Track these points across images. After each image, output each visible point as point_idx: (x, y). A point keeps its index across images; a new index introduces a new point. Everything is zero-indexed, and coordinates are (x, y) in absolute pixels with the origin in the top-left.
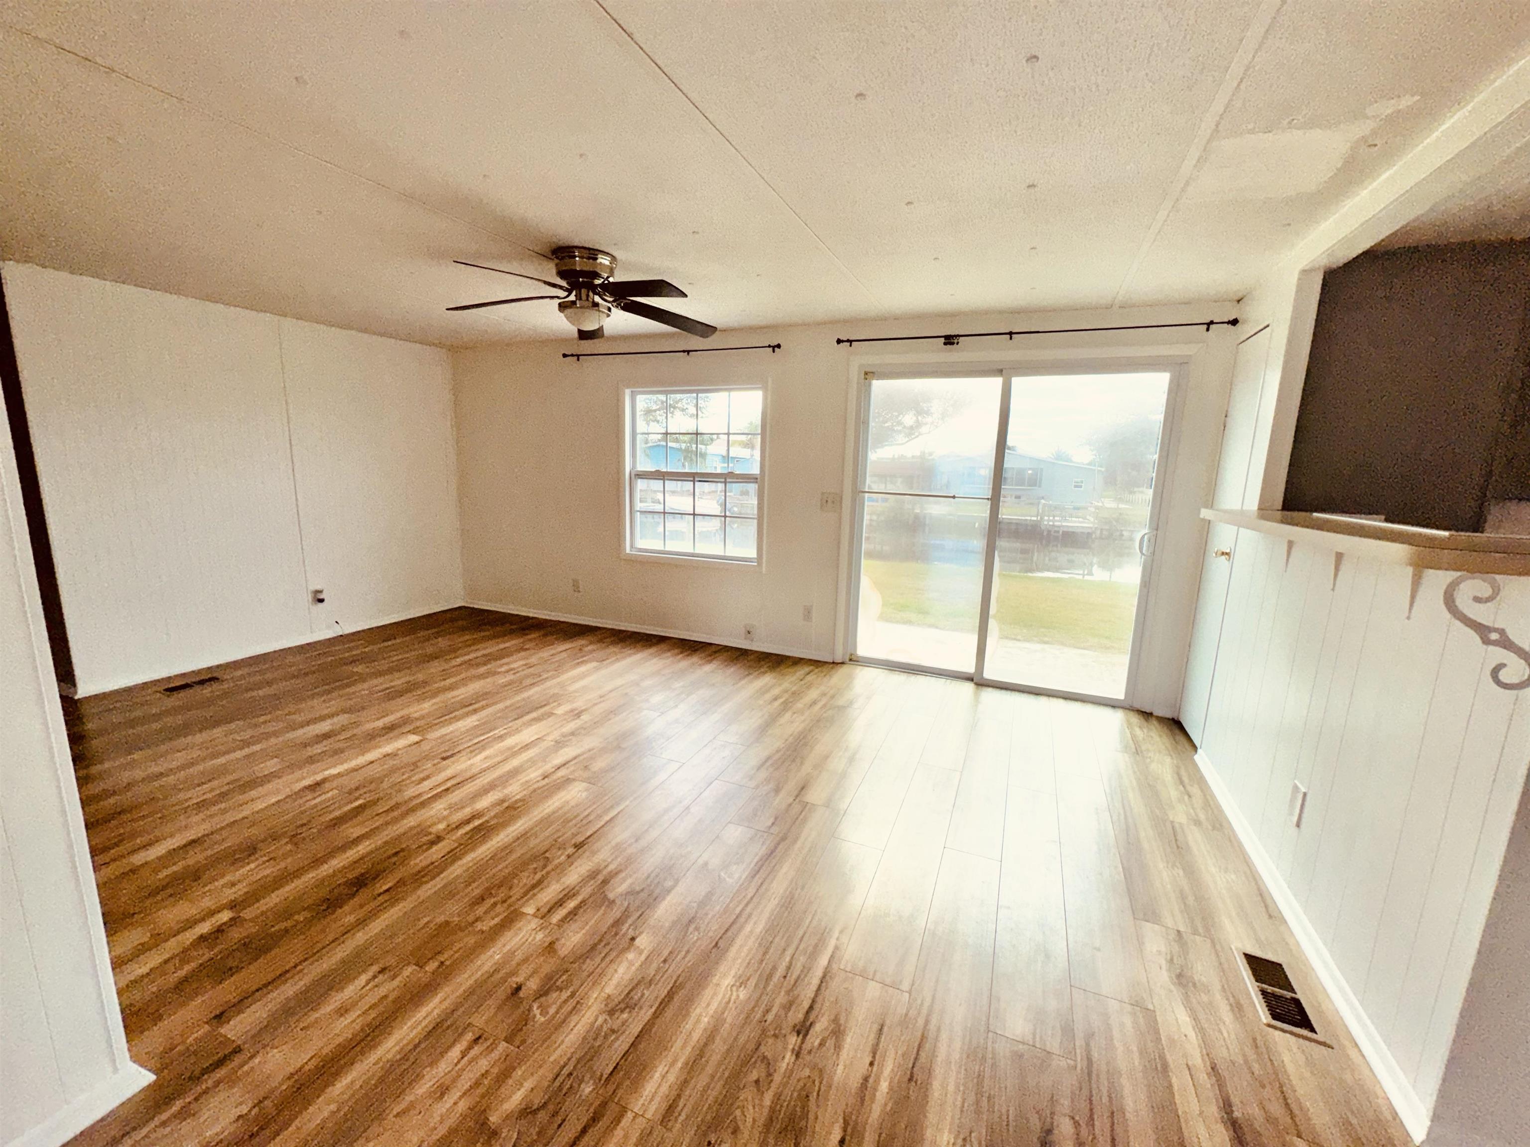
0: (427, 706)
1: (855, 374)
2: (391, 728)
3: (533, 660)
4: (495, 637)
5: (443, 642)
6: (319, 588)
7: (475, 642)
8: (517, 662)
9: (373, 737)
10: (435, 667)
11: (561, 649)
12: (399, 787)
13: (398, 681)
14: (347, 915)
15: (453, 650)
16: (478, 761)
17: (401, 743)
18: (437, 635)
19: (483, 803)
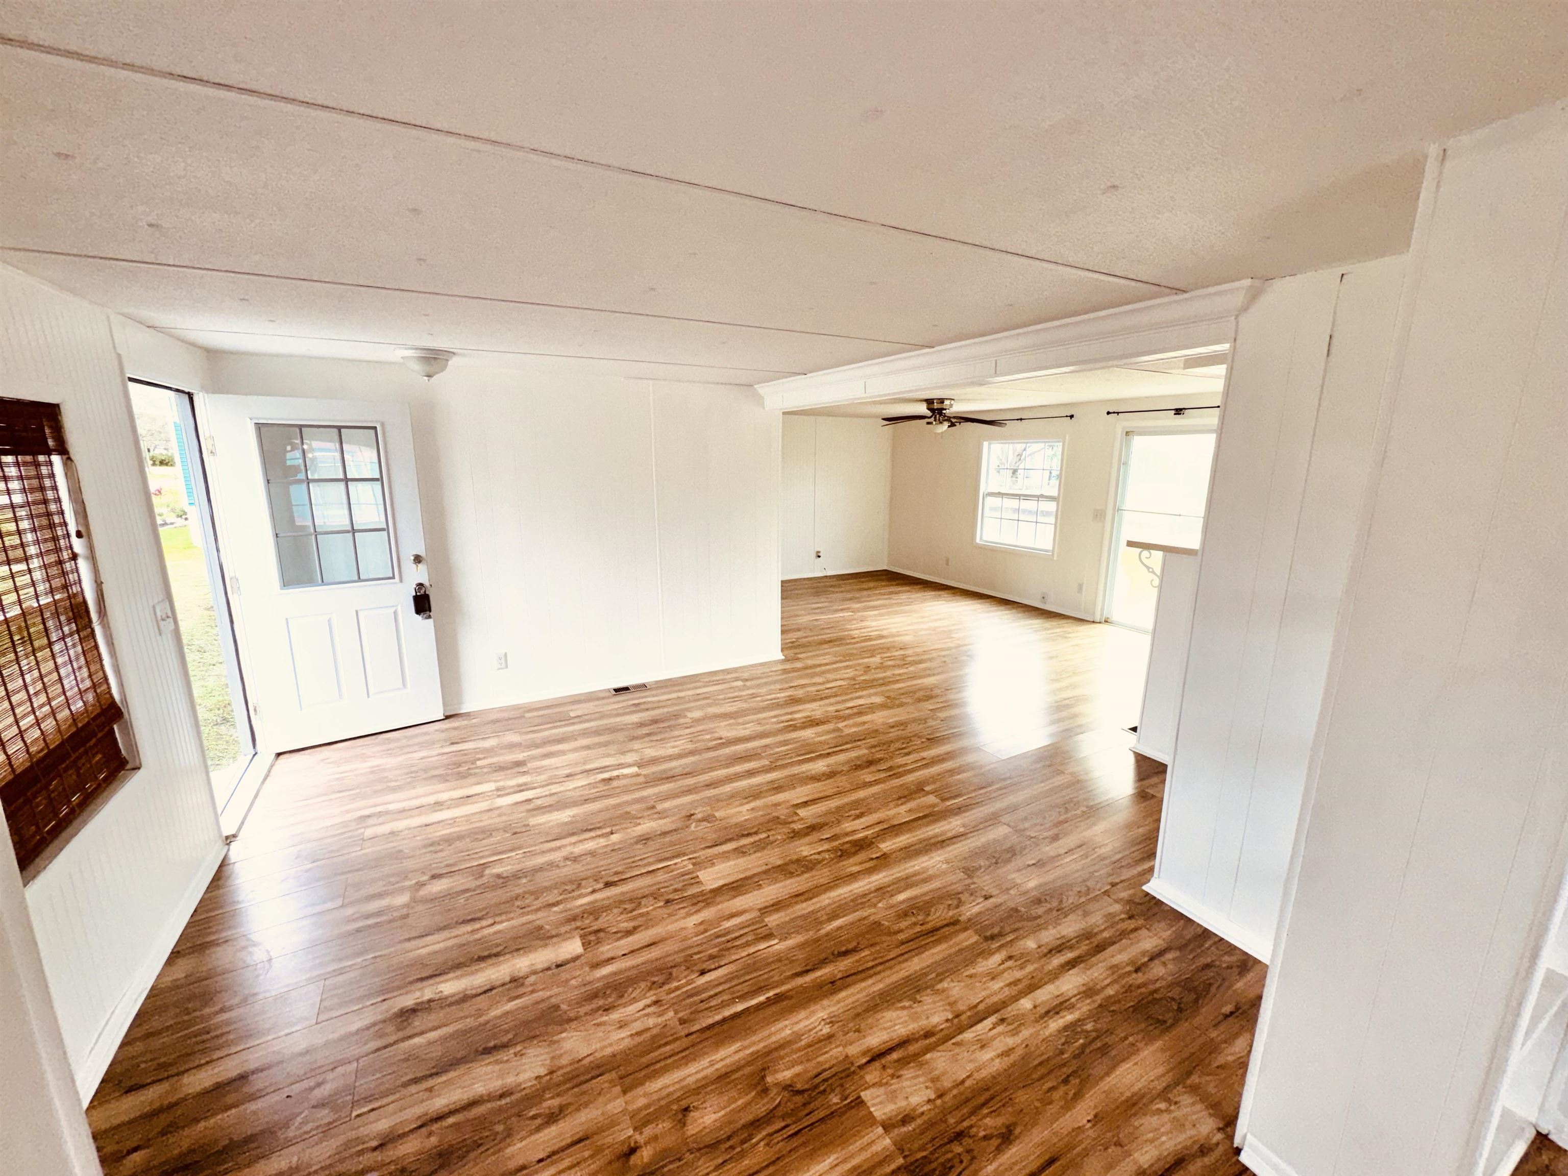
0: (858, 605)
1: (1119, 432)
2: (842, 610)
3: (913, 596)
4: (897, 585)
5: (871, 584)
6: (818, 550)
7: (887, 586)
8: (904, 596)
9: (836, 611)
10: (865, 593)
11: (930, 594)
12: (843, 625)
13: (849, 596)
14: (826, 646)
15: (875, 588)
16: (874, 624)
17: (846, 614)
18: (870, 581)
19: (872, 634)
